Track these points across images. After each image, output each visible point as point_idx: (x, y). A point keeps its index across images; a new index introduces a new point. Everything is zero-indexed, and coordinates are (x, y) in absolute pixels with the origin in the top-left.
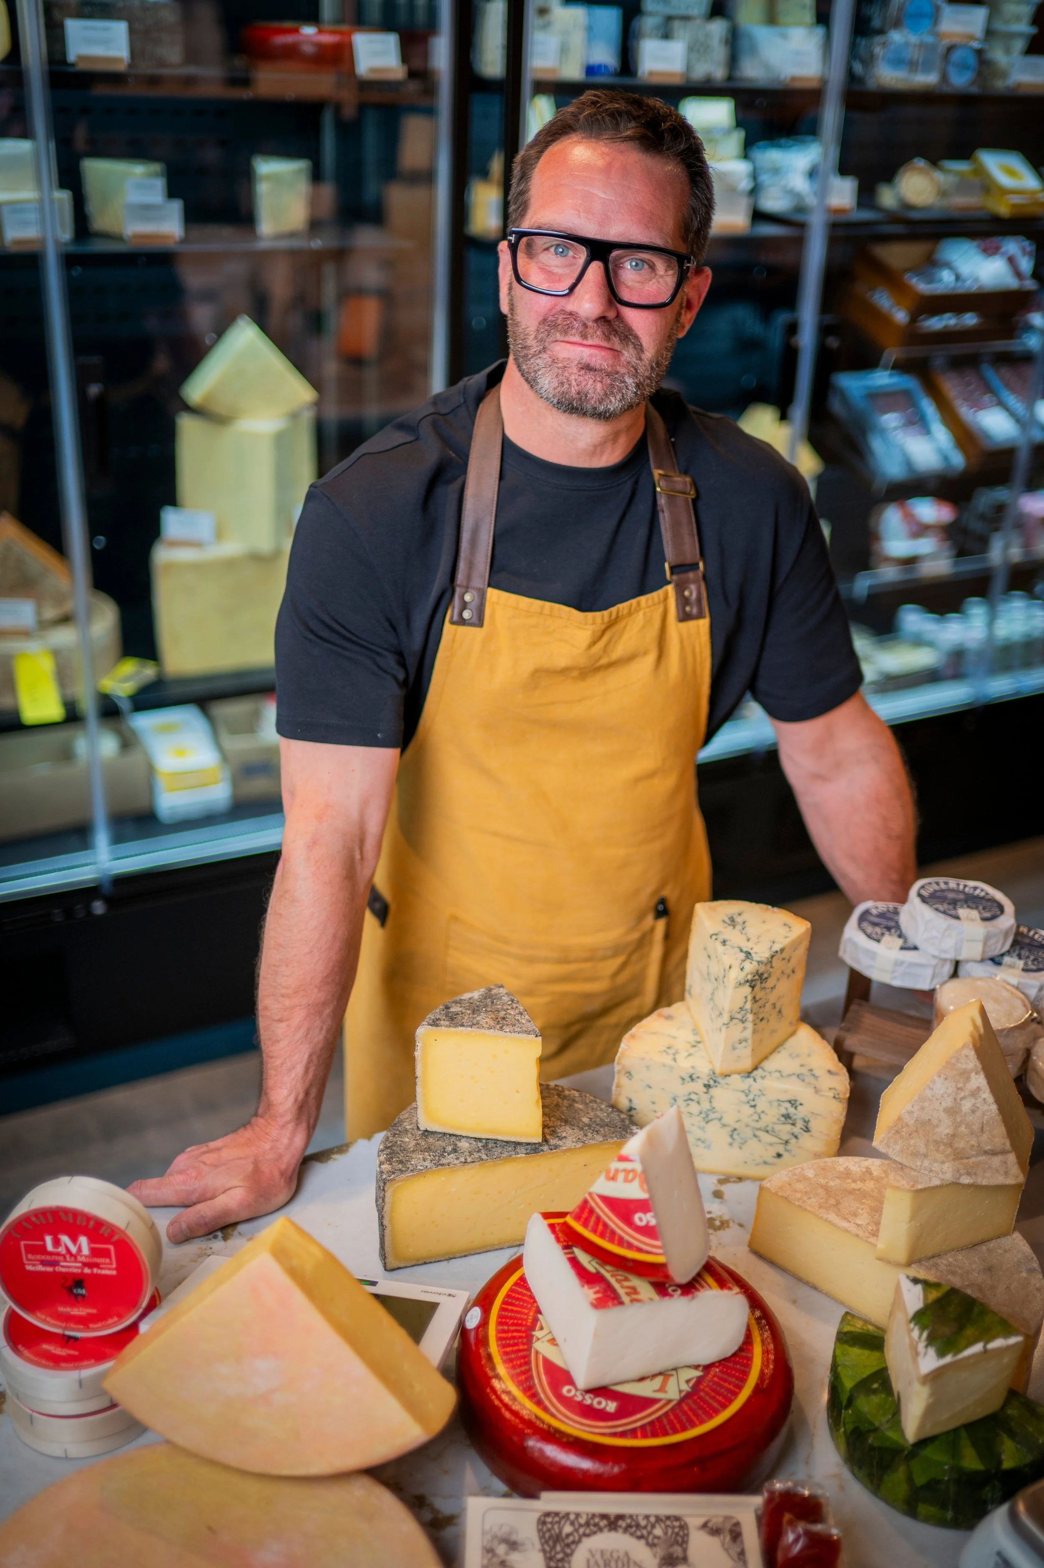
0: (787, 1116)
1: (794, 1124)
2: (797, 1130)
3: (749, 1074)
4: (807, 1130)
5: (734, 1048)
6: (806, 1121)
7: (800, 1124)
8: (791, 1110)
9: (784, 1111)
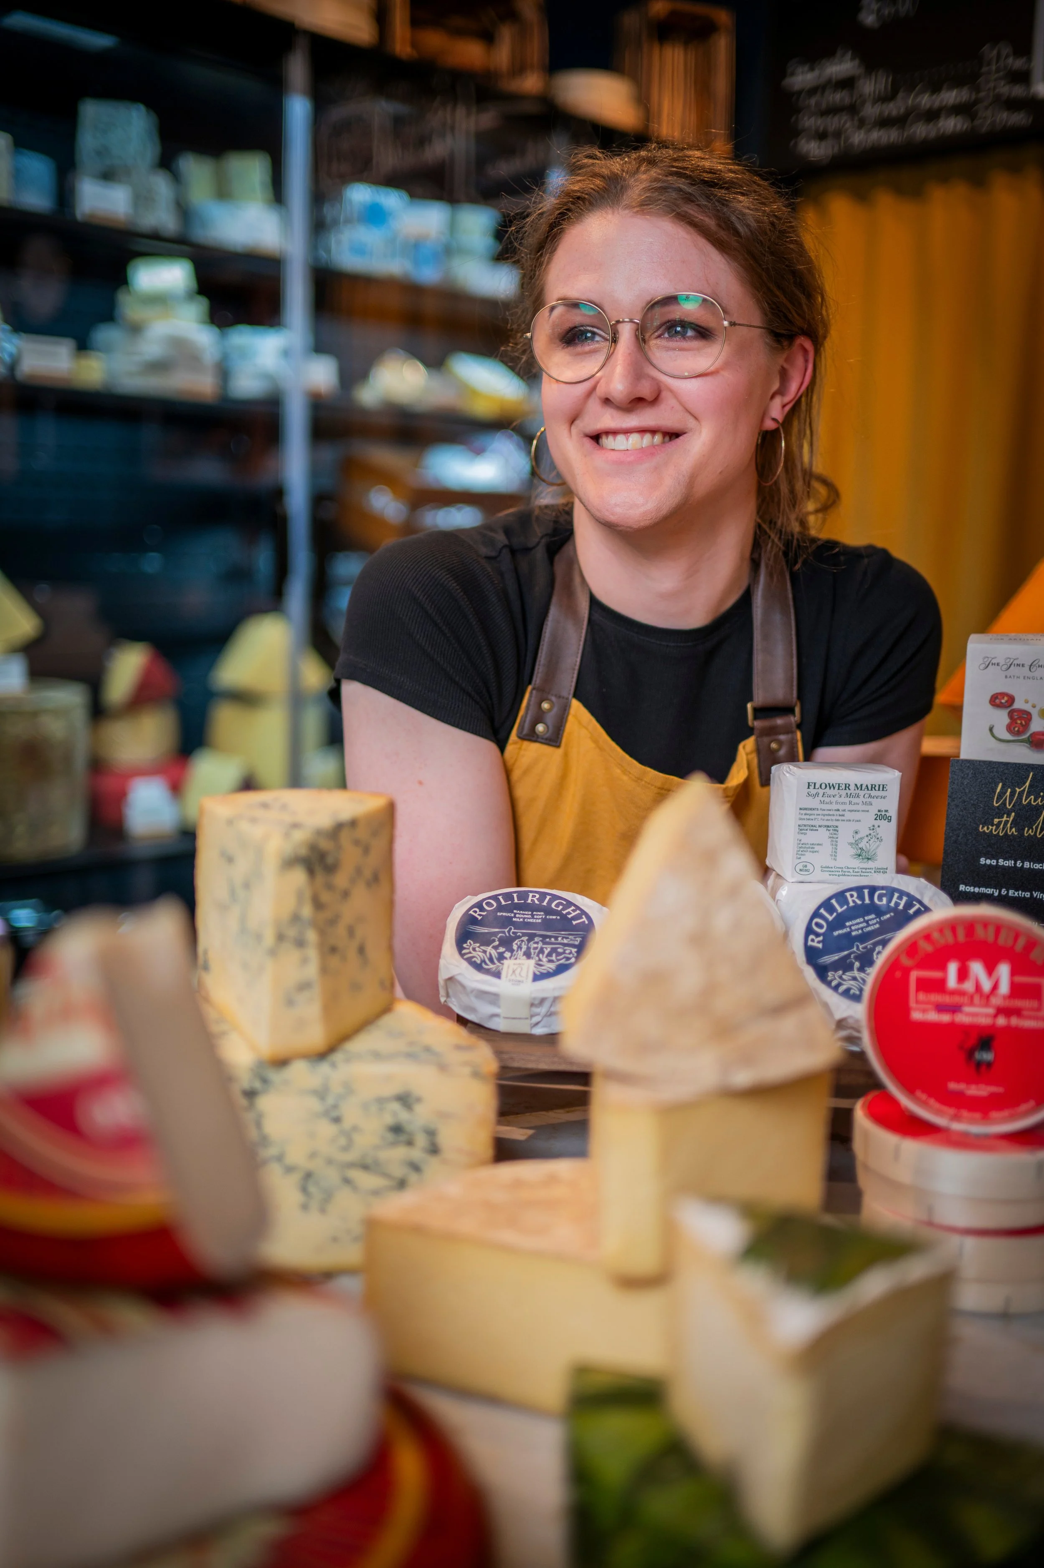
0: (397, 1129)
1: (410, 1143)
2: (416, 1154)
3: (323, 1055)
4: (434, 1150)
5: (290, 1003)
6: (431, 1133)
7: (421, 1141)
8: (404, 1116)
9: (389, 1120)
